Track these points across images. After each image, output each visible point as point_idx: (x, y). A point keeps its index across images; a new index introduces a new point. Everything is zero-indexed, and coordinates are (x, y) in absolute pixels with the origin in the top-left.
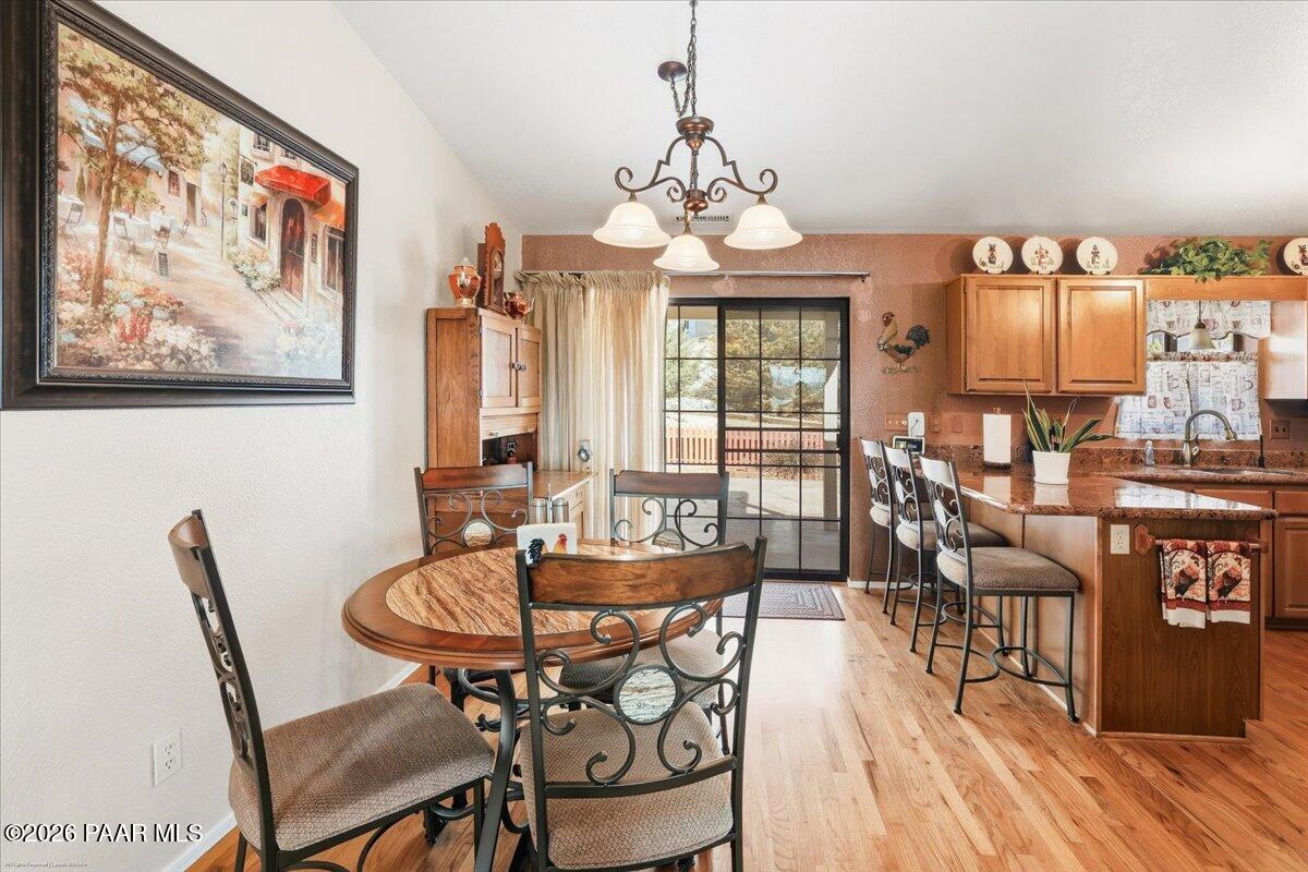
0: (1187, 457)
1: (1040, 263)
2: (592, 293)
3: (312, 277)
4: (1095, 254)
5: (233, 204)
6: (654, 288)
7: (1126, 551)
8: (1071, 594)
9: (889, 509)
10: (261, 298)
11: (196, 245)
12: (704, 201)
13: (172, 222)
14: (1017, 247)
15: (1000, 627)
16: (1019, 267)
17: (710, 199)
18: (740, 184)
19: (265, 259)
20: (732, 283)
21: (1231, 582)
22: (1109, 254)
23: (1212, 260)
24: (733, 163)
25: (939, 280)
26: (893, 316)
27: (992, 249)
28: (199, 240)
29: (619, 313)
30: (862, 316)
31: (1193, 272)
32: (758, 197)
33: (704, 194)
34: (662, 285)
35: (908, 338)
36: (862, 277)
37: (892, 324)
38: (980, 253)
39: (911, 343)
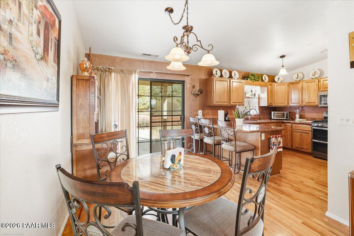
0: (249, 118)
1: (225, 75)
2: (113, 74)
3: (51, 58)
4: (235, 74)
5: (32, 17)
6: (134, 75)
7: (264, 139)
8: (253, 150)
9: (199, 135)
10: (39, 63)
11: (21, 33)
12: (191, 50)
13: (14, 18)
14: (221, 71)
15: (229, 160)
16: (221, 76)
17: (192, 50)
18: (202, 47)
19: (40, 46)
20: (155, 74)
21: (280, 143)
22: (237, 75)
23: (255, 78)
24: (200, 41)
25: (205, 78)
26: (195, 86)
27: (216, 71)
28: (21, 30)
29: (122, 82)
30: (188, 86)
31: (252, 80)
32: (207, 52)
33: (190, 48)
34: (136, 74)
35: (198, 92)
36: (188, 76)
37: (195, 88)
38: (214, 72)
39: (199, 93)
